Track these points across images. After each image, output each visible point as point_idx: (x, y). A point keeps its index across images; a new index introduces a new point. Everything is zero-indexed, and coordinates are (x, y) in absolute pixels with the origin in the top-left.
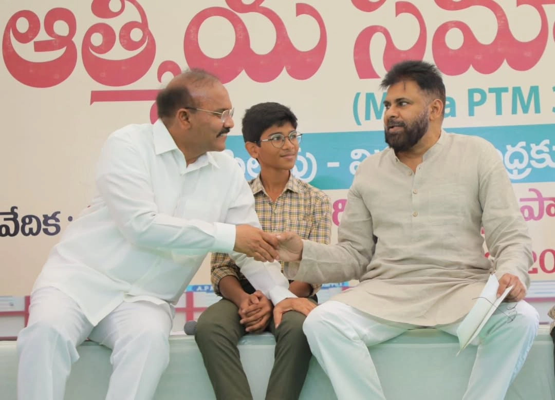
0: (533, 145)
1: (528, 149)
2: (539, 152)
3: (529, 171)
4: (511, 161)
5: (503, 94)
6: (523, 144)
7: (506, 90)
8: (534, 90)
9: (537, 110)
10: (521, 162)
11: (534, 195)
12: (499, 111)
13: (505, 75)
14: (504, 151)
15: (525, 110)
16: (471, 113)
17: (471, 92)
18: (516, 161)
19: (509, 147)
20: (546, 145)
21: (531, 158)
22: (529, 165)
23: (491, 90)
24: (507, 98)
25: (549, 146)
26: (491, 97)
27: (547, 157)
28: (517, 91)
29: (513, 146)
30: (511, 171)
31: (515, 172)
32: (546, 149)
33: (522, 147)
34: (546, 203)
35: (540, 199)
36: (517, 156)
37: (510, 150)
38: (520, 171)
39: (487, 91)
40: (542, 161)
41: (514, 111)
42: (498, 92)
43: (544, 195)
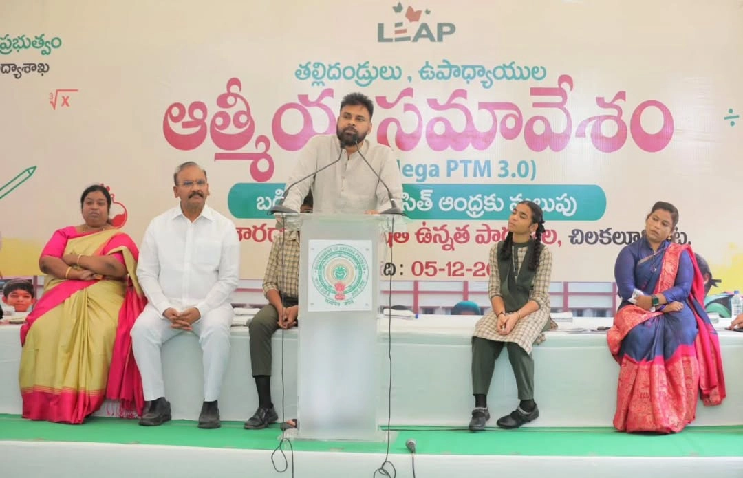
0: (485, 197)
1: (483, 199)
2: (489, 201)
3: (482, 212)
4: (472, 206)
5: (469, 165)
6: (480, 196)
7: (470, 161)
8: (488, 163)
9: (489, 175)
10: (478, 207)
11: (485, 228)
12: (466, 175)
13: (470, 153)
14: (468, 200)
15: (482, 175)
16: (449, 175)
17: (449, 162)
18: (475, 206)
19: (471, 197)
20: (494, 197)
21: (484, 205)
22: (483, 209)
23: (461, 161)
24: (471, 166)
25: (495, 198)
26: (461, 166)
27: (494, 204)
28: (477, 162)
29: (474, 197)
30: (471, 212)
31: (474, 213)
32: (493, 200)
33: (479, 198)
34: (492, 233)
35: (489, 230)
36: (476, 203)
37: (472, 199)
38: (478, 213)
39: (458, 161)
40: (491, 207)
41: (475, 175)
42: (466, 162)
43: (492, 228)
